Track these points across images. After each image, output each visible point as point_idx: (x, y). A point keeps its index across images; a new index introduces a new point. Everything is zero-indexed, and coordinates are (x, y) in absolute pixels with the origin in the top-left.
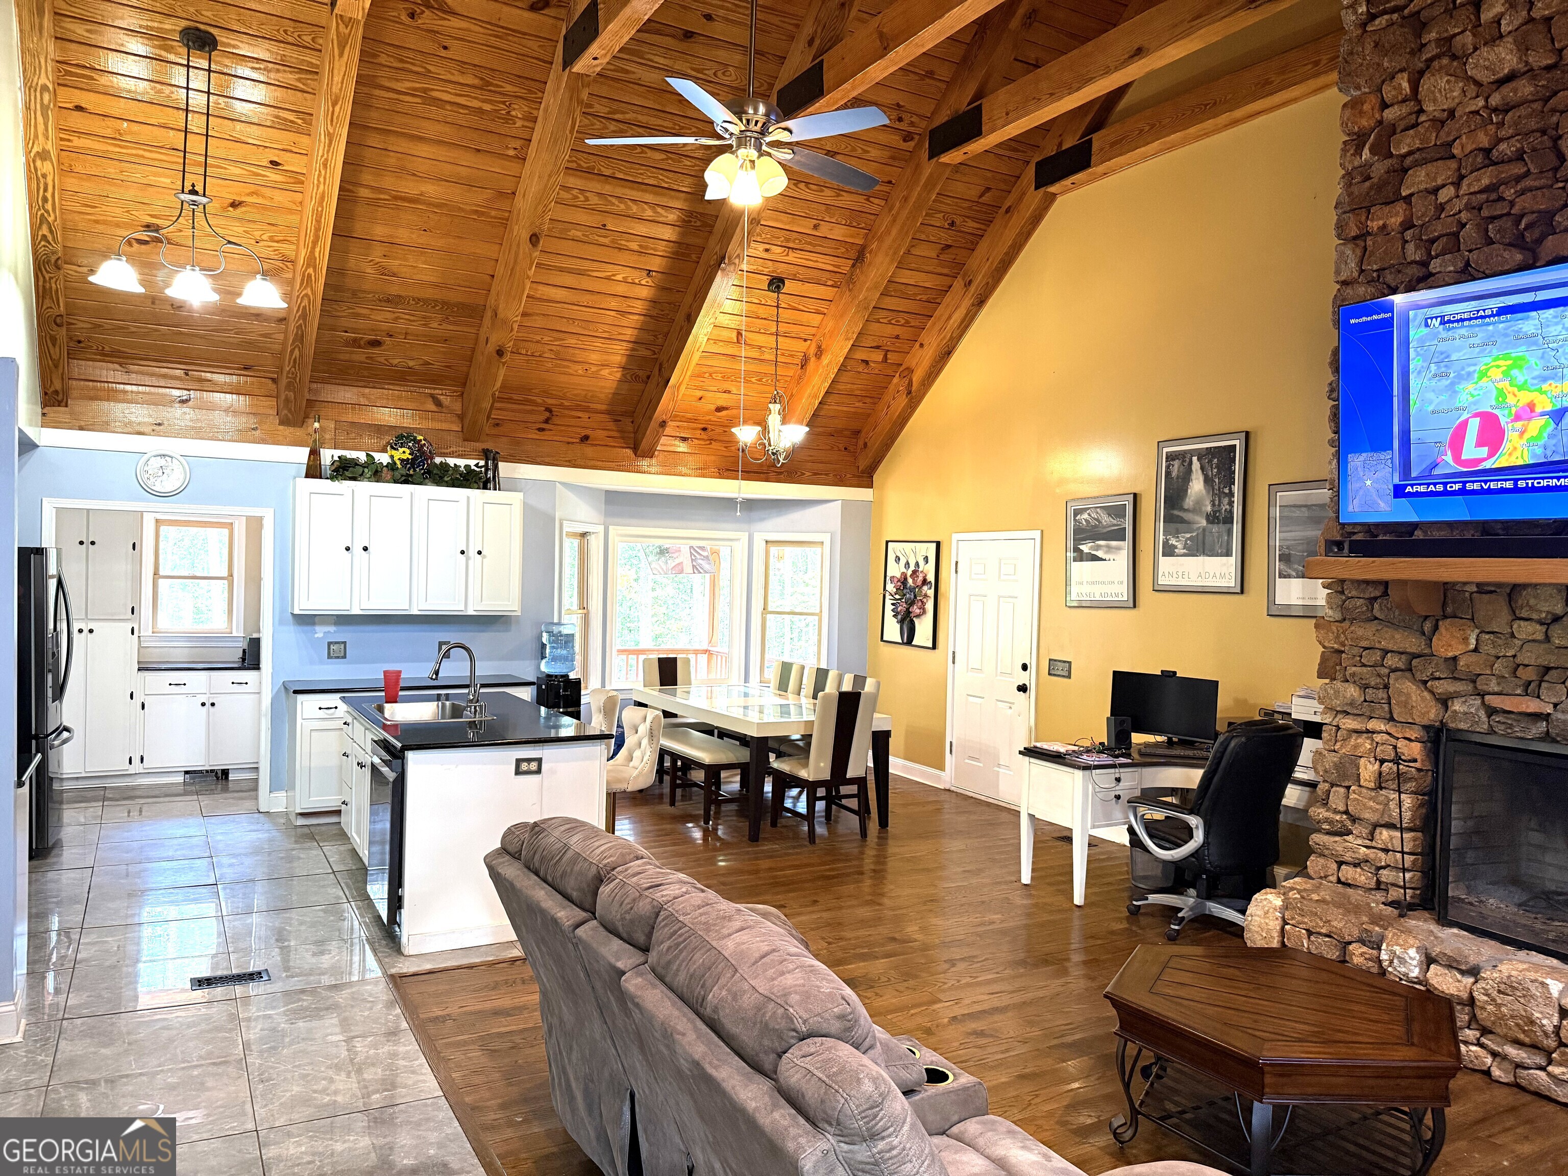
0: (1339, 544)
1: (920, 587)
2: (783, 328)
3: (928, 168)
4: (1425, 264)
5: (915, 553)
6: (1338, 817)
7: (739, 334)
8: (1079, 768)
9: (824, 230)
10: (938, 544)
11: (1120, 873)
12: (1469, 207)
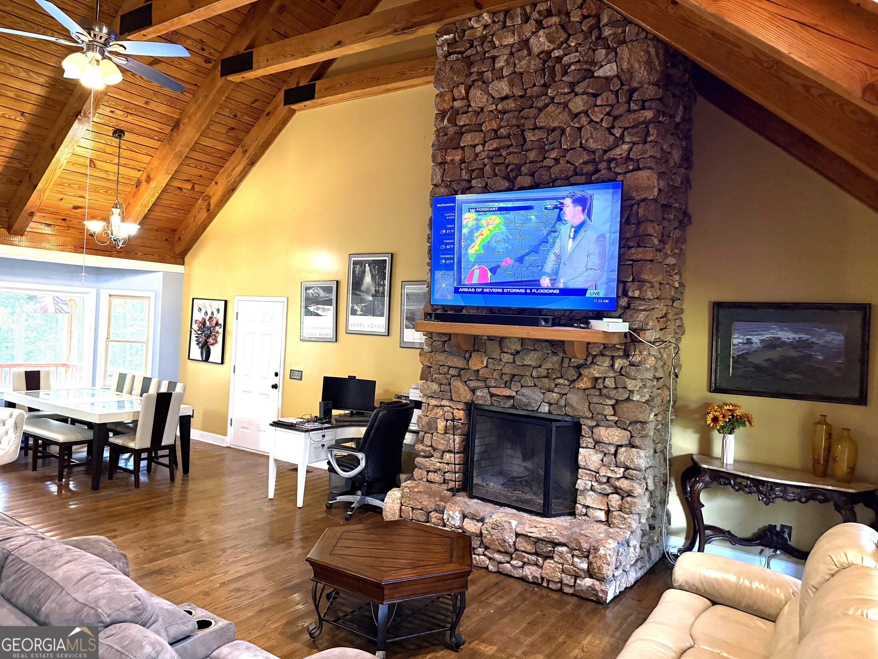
0: (430, 315)
1: (214, 327)
2: (123, 161)
3: (220, 82)
4: (469, 181)
5: (211, 306)
6: (427, 449)
7: (91, 161)
8: (303, 431)
9: (152, 106)
10: (226, 302)
11: (324, 486)
12: (488, 157)
